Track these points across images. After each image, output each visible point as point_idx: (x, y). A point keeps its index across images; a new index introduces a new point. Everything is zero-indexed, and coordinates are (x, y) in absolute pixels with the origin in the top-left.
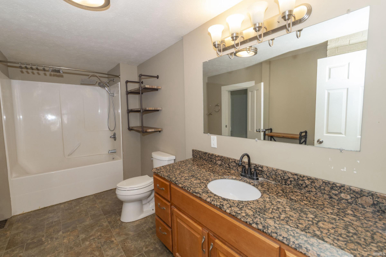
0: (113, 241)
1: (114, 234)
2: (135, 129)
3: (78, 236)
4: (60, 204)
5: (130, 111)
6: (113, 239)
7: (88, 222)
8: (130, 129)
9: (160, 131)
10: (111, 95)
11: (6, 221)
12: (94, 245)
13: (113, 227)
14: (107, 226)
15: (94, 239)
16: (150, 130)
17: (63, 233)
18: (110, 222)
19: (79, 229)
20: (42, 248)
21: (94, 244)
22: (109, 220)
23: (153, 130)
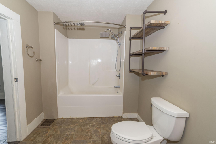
2: (135, 71)
5: (132, 55)
8: (131, 71)
9: (163, 75)
10: (119, 44)
11: (54, 120)
16: (152, 73)
23: (156, 73)
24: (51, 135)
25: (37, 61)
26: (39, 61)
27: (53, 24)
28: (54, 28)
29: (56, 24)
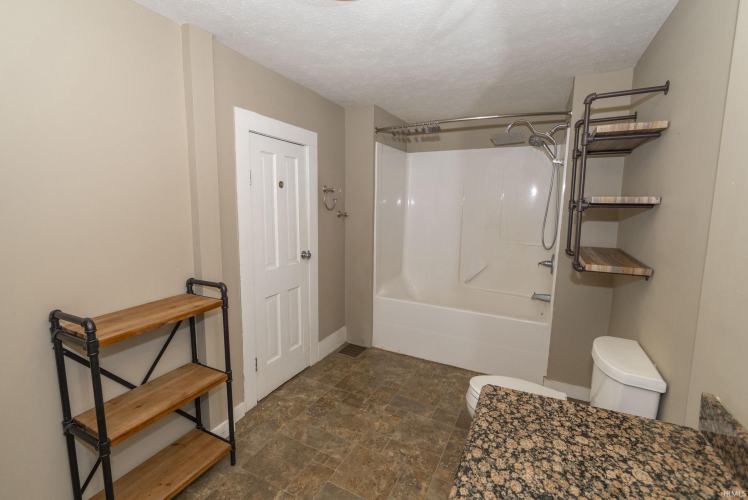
0: (420, 489)
1: (436, 475)
3: (393, 432)
4: (423, 361)
6: (424, 485)
7: (425, 418)
11: (365, 348)
12: (394, 467)
13: (445, 460)
14: (439, 451)
15: (403, 454)
17: (386, 410)
18: (450, 447)
19: (405, 419)
20: (354, 413)
21: (395, 465)
22: (453, 441)
24: (356, 373)
25: (339, 216)
26: (343, 215)
27: (373, 130)
28: (375, 140)
29: (378, 130)
